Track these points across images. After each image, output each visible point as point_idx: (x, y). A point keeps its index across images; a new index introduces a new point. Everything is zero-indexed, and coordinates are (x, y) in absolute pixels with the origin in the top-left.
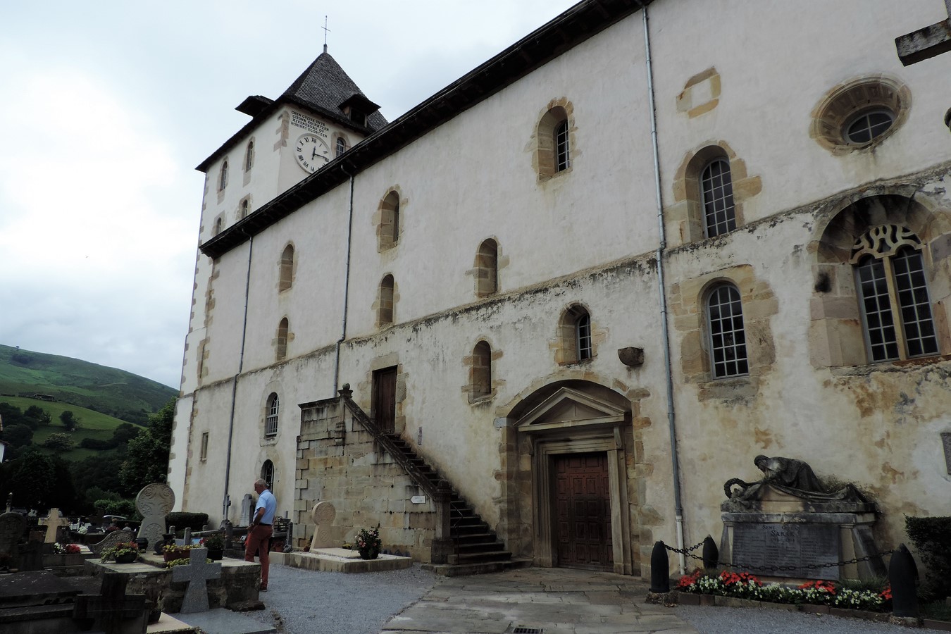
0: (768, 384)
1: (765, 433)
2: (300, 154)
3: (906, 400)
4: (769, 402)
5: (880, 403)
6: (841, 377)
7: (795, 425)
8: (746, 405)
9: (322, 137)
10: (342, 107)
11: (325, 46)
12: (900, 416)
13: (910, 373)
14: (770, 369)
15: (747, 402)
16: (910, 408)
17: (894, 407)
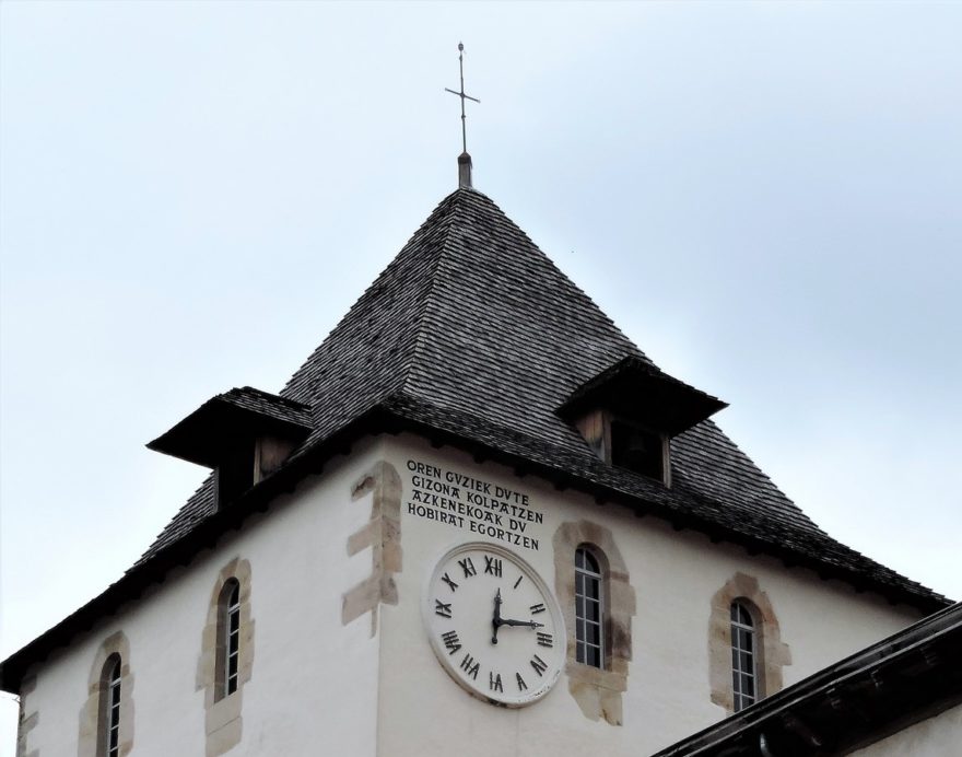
2: (443, 626)
9: (520, 550)
10: (571, 413)
11: (465, 161)
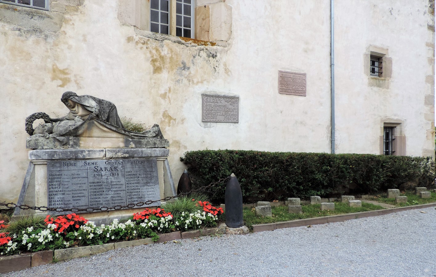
0: (73, 24)
1: (63, 72)
3: (185, 67)
4: (71, 42)
5: (168, 65)
6: (142, 37)
7: (96, 69)
8: (46, 39)
12: (179, 78)
13: (190, 47)
14: (77, 10)
15: (46, 36)
16: (186, 73)
17: (176, 70)
